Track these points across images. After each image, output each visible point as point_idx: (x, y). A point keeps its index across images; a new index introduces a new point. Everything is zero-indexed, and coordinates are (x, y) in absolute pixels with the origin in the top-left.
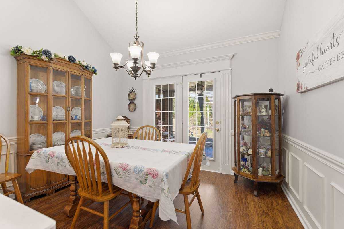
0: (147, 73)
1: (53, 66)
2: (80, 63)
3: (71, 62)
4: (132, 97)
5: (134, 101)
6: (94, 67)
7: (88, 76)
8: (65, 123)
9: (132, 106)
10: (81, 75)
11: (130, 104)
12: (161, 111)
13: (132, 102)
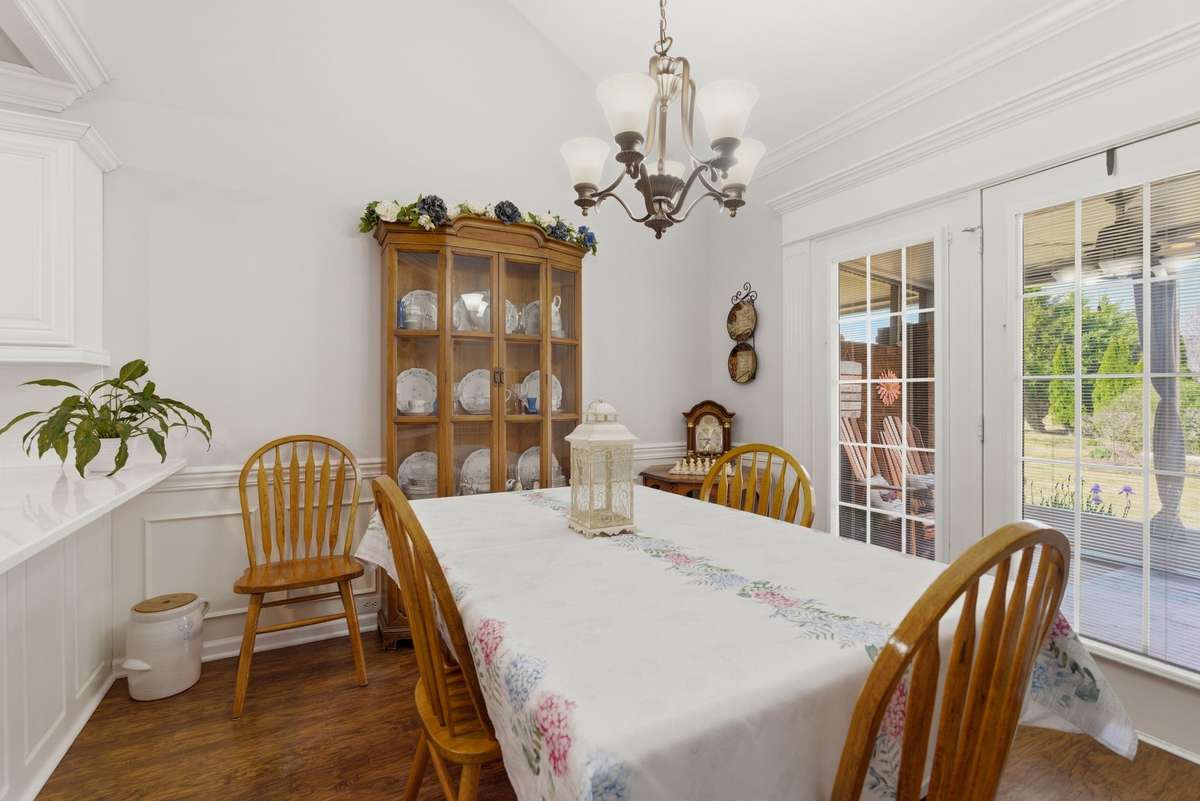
0: (720, 201)
1: (454, 243)
2: (535, 222)
3: (502, 222)
4: (743, 324)
5: (750, 342)
6: (584, 228)
7: (564, 261)
8: (491, 422)
9: (744, 361)
10: (540, 261)
11: (734, 353)
12: (900, 377)
13: (743, 344)
